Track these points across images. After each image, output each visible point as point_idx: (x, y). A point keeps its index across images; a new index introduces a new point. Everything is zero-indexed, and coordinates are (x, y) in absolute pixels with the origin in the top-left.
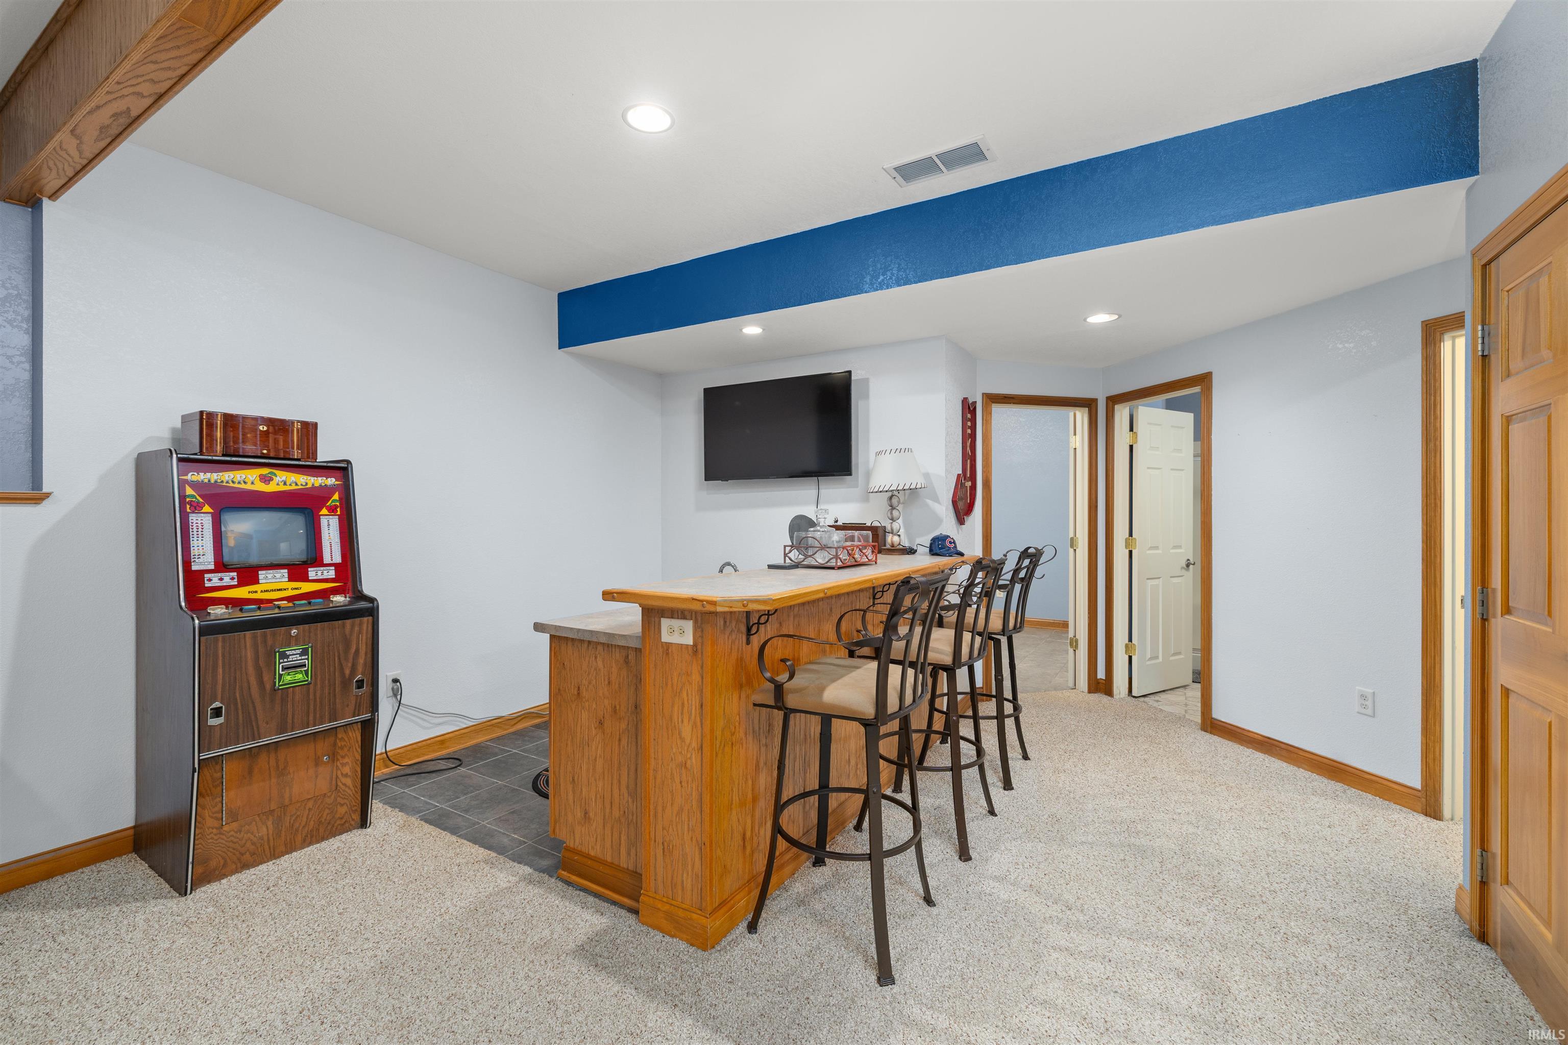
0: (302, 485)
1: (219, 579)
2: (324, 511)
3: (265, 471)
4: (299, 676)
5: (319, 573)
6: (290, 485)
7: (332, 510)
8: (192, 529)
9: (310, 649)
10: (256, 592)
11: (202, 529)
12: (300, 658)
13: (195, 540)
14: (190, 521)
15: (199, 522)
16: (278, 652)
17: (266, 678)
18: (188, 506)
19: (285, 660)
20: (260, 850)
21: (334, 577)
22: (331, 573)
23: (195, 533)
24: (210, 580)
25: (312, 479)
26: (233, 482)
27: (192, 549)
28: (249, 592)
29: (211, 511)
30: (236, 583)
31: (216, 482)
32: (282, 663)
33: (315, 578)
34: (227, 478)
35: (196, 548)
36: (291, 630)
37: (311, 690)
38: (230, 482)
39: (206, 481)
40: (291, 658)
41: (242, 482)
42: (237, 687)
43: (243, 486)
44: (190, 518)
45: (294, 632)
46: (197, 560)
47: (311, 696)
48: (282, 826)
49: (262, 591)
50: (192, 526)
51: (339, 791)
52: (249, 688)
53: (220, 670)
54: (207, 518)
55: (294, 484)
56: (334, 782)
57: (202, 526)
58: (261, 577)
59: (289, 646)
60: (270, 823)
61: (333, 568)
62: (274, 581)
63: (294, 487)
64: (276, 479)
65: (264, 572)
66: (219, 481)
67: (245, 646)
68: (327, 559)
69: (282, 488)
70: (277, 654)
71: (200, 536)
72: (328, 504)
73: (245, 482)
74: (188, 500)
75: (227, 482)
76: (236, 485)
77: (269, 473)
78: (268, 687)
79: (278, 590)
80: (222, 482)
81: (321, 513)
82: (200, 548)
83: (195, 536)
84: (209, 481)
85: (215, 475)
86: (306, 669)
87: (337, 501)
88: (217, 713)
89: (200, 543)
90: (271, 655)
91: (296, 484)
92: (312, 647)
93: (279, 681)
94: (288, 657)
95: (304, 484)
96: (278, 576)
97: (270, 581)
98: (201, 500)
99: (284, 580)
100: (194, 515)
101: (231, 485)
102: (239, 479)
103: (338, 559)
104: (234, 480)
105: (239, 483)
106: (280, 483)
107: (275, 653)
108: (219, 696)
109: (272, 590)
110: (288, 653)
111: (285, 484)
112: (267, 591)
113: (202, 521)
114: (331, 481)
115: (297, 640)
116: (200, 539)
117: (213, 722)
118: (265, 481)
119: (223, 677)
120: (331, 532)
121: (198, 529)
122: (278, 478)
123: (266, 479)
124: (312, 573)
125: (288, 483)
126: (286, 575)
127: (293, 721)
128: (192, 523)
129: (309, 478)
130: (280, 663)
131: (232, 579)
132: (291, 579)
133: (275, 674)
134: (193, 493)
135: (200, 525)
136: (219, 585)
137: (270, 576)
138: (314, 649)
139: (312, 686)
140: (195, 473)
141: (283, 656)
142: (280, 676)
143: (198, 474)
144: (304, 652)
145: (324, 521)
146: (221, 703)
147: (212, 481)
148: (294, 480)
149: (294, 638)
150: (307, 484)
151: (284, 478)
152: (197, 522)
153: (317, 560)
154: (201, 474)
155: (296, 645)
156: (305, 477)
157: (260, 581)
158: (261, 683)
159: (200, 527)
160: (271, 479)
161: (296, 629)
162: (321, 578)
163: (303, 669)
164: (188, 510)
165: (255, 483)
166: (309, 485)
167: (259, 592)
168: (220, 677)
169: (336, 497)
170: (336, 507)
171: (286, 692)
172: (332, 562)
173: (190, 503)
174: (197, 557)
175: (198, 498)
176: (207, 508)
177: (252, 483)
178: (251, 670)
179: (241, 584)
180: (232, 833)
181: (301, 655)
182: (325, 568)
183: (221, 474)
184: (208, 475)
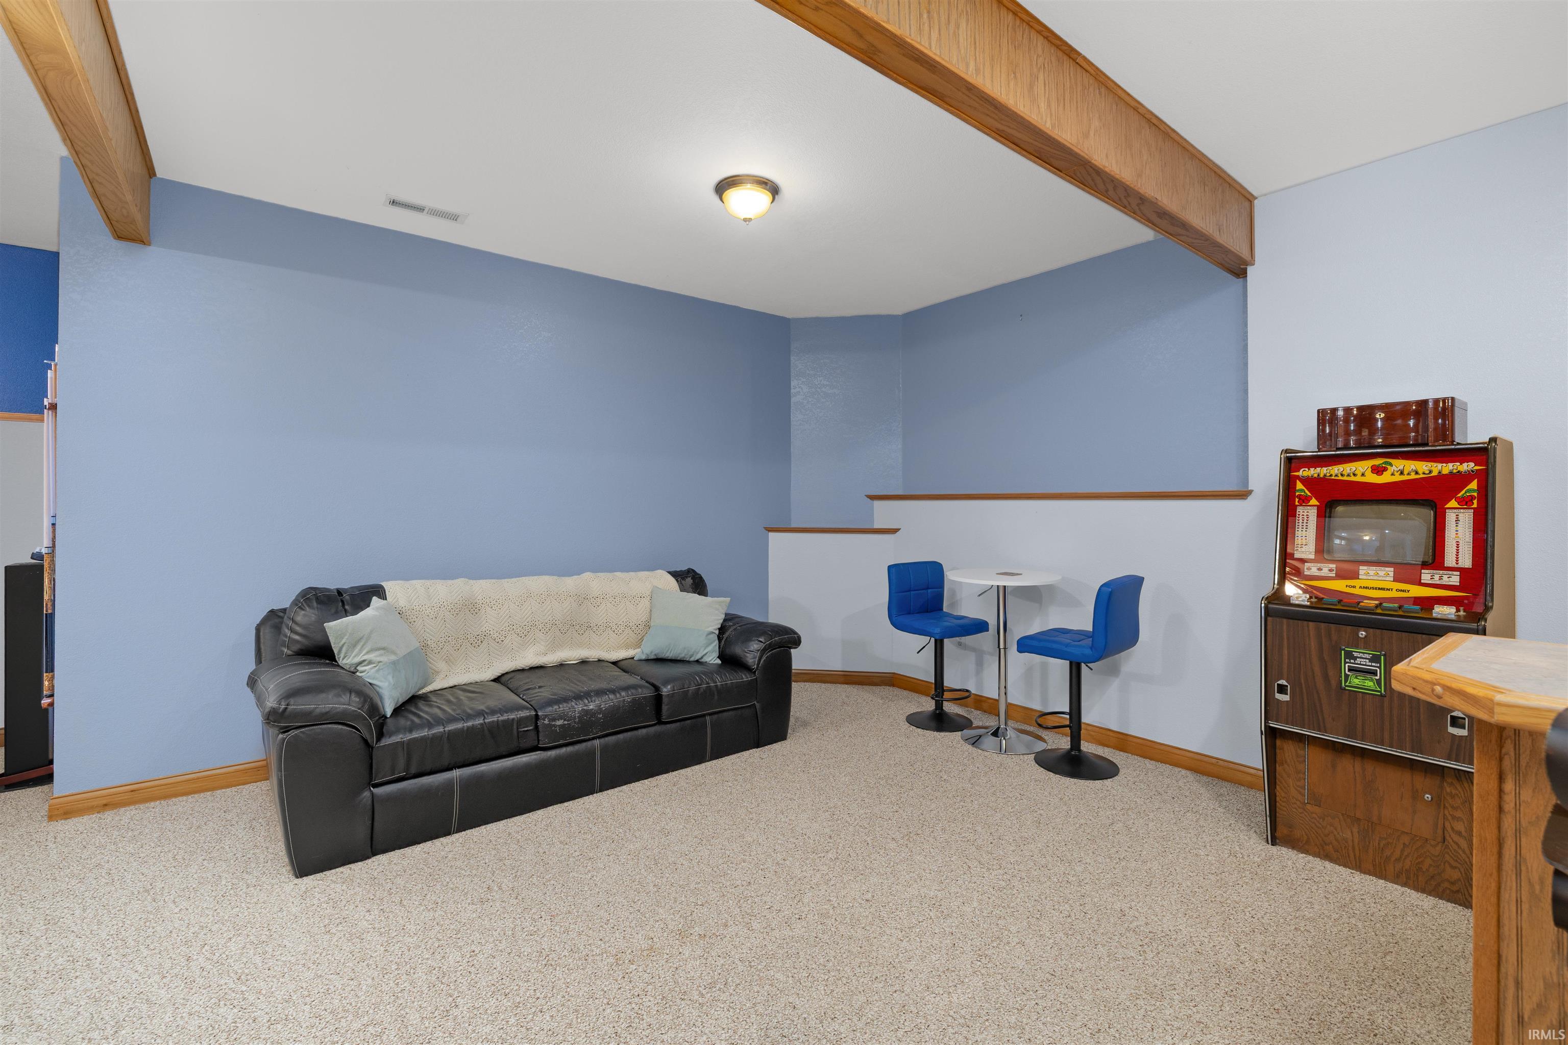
0: (1424, 473)
1: (1318, 569)
2: (1453, 503)
3: (1378, 462)
4: (1369, 684)
5: (1437, 577)
6: (1408, 474)
7: (1465, 502)
8: (1298, 520)
9: (1382, 657)
10: (1354, 587)
11: (1307, 520)
12: (1370, 664)
13: (1300, 531)
14: (1298, 513)
15: (1305, 514)
16: (1344, 650)
17: (1331, 673)
18: (1297, 500)
19: (1352, 661)
20: (1344, 852)
21: (1458, 584)
22: (1455, 579)
23: (1301, 524)
24: (1309, 569)
25: (1440, 465)
26: (1342, 475)
27: (1296, 538)
28: (1347, 586)
29: (1318, 504)
30: (1334, 575)
31: (1325, 475)
32: (1348, 663)
33: (1430, 582)
34: (1336, 472)
35: (1300, 538)
36: (1358, 631)
37: (1386, 704)
38: (1339, 475)
39: (1316, 475)
40: (1358, 661)
41: (1351, 474)
42: (1302, 673)
43: (1353, 478)
44: (1298, 510)
45: (1362, 634)
46: (1300, 549)
47: (1386, 711)
48: (1369, 843)
49: (1360, 587)
50: (1299, 517)
51: (1447, 847)
52: (1314, 677)
53: (1286, 652)
54: (1313, 511)
55: (1413, 474)
56: (1440, 831)
57: (1308, 518)
58: (1361, 572)
59: (1357, 647)
60: (1355, 830)
61: (1458, 573)
62: (1375, 578)
63: (1413, 476)
64: (1391, 469)
65: (1365, 568)
66: (1328, 475)
67: (1309, 635)
68: (1450, 561)
69: (1398, 478)
70: (1343, 652)
71: (1305, 527)
72: (1459, 495)
73: (1354, 475)
74: (1297, 494)
75: (1336, 476)
76: (1345, 478)
77: (1383, 463)
78: (1334, 683)
79: (1379, 589)
80: (1331, 475)
81: (1447, 506)
82: (1304, 538)
83: (1300, 527)
84: (1318, 475)
85: (1325, 469)
86: (1378, 678)
87: (1474, 490)
88: (1282, 690)
89: (1304, 533)
90: (1336, 651)
91: (1417, 473)
92: (1385, 655)
93: (1346, 681)
94: (1355, 658)
95: (1427, 472)
96: (1381, 573)
97: (1372, 577)
98: (1309, 494)
99: (1388, 579)
100: (1301, 507)
101: (1340, 478)
102: (1349, 471)
103: (1466, 561)
104: (1344, 473)
105: (1349, 475)
106: (1395, 473)
107: (1341, 650)
108: (1285, 676)
109: (1373, 588)
110: (1355, 654)
111: (1402, 473)
112: (1367, 588)
113: (1308, 514)
114: (1467, 467)
115: (1366, 644)
116: (1304, 530)
117: (1279, 696)
118: (1378, 472)
119: (1289, 659)
120: (1460, 528)
121: (1303, 520)
122: (1394, 467)
123: (1378, 470)
124: (1426, 576)
125: (1406, 472)
126: (1392, 574)
127: (1363, 729)
128: (1299, 515)
129: (1435, 464)
130: (1345, 663)
131: (1331, 570)
132: (1396, 580)
133: (1341, 673)
134: (1303, 487)
135: (1305, 517)
136: (1317, 574)
137: (1372, 573)
138: (1388, 659)
139: (1386, 700)
140: (1307, 469)
141: (1349, 655)
142: (1347, 676)
143: (1309, 470)
144: (1375, 659)
145: (1450, 517)
146: (1287, 682)
147: (1322, 476)
148: (1414, 468)
149: (1363, 640)
150: (1431, 472)
151: (1401, 467)
152: (1303, 514)
153: (1436, 561)
154: (1312, 469)
155: (1365, 648)
156: (1429, 464)
157: (1360, 577)
158: (1326, 677)
159: (1306, 518)
160: (1385, 469)
161: (1364, 631)
162: (1438, 582)
163: (1374, 677)
164: (1297, 503)
165: (1366, 474)
166: (1435, 473)
167: (1358, 587)
168: (1285, 657)
169: (1474, 485)
170: (1473, 498)
171: (1354, 695)
172: (1456, 566)
173: (1300, 497)
174: (1300, 546)
175: (1306, 491)
176: (1314, 501)
177: (1363, 475)
178: (1315, 660)
179: (1340, 576)
180: (1314, 815)
181: (1371, 660)
182: (1445, 572)
183: (1330, 468)
184: (1318, 469)
